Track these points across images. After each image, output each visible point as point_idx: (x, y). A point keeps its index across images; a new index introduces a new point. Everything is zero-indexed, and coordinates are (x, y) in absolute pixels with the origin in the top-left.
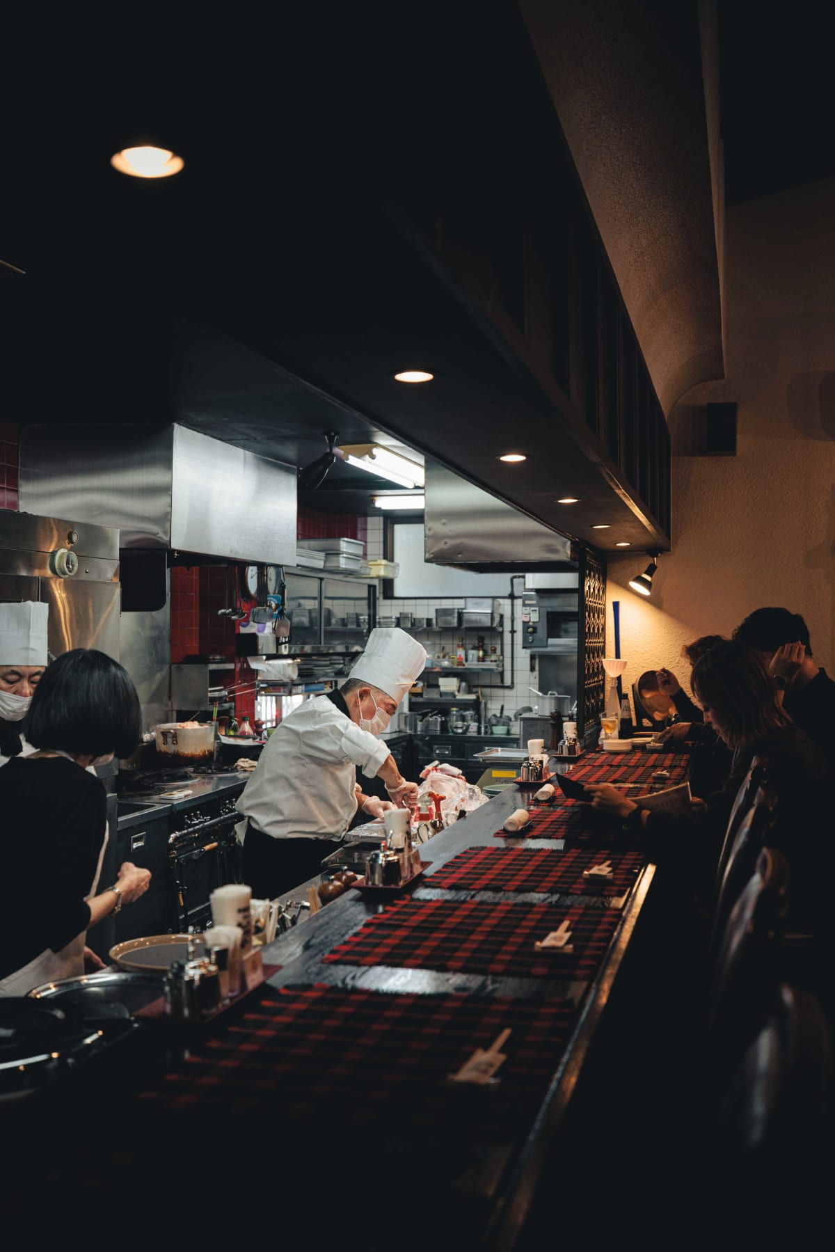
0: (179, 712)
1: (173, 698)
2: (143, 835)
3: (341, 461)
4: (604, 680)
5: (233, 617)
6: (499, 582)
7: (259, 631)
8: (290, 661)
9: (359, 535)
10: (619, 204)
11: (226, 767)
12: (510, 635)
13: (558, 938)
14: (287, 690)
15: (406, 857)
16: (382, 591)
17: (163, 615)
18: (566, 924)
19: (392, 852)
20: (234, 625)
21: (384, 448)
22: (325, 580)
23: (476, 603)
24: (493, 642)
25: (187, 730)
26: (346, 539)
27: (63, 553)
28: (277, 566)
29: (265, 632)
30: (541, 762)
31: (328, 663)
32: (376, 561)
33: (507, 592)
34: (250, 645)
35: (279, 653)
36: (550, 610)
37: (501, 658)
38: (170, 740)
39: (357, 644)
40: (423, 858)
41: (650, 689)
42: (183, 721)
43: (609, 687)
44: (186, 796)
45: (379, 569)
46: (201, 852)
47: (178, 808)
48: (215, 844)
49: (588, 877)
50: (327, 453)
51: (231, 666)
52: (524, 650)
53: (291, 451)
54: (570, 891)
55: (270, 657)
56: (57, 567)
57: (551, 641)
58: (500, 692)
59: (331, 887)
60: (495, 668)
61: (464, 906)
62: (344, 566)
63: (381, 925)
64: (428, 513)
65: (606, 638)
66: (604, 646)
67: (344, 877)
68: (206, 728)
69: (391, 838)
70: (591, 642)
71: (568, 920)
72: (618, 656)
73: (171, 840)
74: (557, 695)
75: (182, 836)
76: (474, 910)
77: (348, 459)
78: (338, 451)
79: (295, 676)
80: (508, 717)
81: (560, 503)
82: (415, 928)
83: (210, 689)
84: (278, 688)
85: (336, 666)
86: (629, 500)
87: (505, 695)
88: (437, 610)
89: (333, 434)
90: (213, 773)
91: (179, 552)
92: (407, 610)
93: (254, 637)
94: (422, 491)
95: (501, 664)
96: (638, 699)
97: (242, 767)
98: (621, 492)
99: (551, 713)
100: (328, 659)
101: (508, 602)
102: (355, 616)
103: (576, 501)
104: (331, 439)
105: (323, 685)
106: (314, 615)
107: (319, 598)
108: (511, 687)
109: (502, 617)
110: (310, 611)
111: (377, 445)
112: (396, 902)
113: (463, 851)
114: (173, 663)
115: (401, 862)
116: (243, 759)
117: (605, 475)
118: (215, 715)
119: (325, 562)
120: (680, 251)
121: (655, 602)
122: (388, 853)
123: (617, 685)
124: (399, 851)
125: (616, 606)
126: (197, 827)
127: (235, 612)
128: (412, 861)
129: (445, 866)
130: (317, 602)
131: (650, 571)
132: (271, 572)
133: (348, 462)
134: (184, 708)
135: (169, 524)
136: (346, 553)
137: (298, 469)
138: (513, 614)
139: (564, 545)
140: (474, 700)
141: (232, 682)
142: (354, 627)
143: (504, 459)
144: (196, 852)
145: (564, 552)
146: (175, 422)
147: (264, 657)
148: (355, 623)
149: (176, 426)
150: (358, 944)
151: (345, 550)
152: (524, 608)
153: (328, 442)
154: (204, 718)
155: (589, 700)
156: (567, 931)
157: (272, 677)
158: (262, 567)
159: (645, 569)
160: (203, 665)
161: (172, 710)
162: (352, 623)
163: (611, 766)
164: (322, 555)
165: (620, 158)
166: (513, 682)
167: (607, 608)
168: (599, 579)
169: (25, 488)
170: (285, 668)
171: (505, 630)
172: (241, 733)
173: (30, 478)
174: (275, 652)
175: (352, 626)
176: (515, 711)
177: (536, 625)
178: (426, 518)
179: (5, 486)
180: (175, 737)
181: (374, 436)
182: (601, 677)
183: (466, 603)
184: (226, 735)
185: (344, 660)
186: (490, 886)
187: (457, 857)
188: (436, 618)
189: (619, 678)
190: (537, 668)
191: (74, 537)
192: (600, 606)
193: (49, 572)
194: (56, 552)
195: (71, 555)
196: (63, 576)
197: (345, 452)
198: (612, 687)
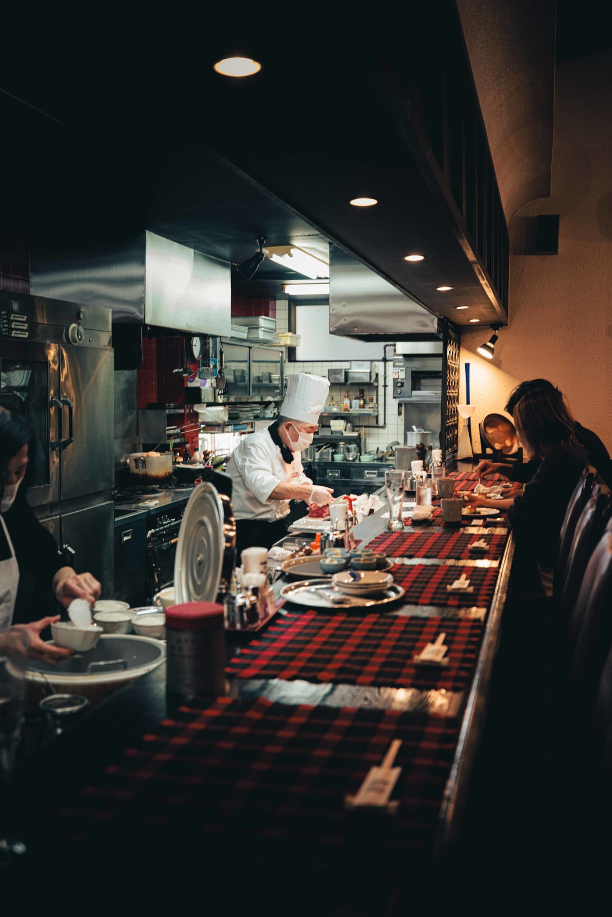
0: (144, 445)
1: (140, 435)
2: (130, 531)
3: (267, 258)
4: (458, 420)
5: (184, 375)
6: (376, 349)
7: (201, 385)
8: (223, 408)
9: (271, 313)
10: (489, 69)
11: (182, 485)
12: (383, 388)
13: (462, 583)
14: (220, 429)
15: (347, 536)
16: (287, 356)
17: (132, 374)
18: (464, 576)
20: (182, 381)
21: (299, 249)
22: (253, 348)
23: (358, 365)
24: (371, 394)
25: (152, 457)
26: (263, 317)
27: (74, 328)
28: (214, 337)
29: (207, 385)
30: (422, 477)
31: (249, 409)
32: (284, 333)
33: (381, 357)
34: (195, 396)
35: (216, 401)
36: (414, 369)
37: (377, 405)
38: (140, 465)
39: (269, 395)
40: (356, 538)
41: (492, 427)
42: (147, 451)
43: (462, 425)
44: (156, 504)
45: (287, 340)
46: (168, 544)
47: (153, 513)
48: (178, 539)
49: (472, 548)
50: (258, 253)
51: (182, 411)
52: (395, 399)
53: (226, 251)
54: (461, 557)
55: (209, 405)
56: (70, 337)
57: (415, 393)
58: (376, 430)
60: (372, 412)
62: (262, 337)
64: (332, 297)
65: (460, 390)
66: (458, 396)
67: (304, 550)
68: (166, 457)
69: (337, 523)
70: (451, 393)
71: (465, 573)
72: (468, 403)
73: (148, 535)
74: (422, 432)
75: (156, 532)
77: (272, 257)
78: (266, 251)
79: (226, 419)
81: (439, 291)
83: (167, 428)
84: (211, 427)
85: (255, 412)
86: (488, 288)
87: (379, 433)
88: (329, 370)
89: (262, 238)
90: (172, 488)
91: (151, 326)
93: (198, 390)
94: (327, 281)
95: (376, 410)
96: (483, 433)
98: (484, 282)
99: (418, 445)
100: (249, 406)
101: (382, 364)
102: (268, 375)
103: (451, 288)
104: (261, 243)
105: (246, 426)
106: (237, 374)
107: (248, 361)
108: (384, 427)
109: (377, 375)
110: (234, 371)
111: (294, 246)
113: (379, 534)
114: (139, 409)
115: (344, 538)
117: (476, 271)
118: (171, 447)
119: (248, 334)
121: (496, 363)
122: (335, 533)
123: (468, 424)
124: (343, 532)
125: (467, 366)
126: (166, 526)
127: (185, 371)
128: (350, 539)
129: (371, 543)
130: (246, 364)
131: (494, 340)
132: (211, 341)
133: (271, 259)
134: (148, 442)
135: (143, 306)
136: (264, 328)
137: (232, 264)
138: (385, 373)
139: (432, 321)
140: (356, 436)
141: (183, 424)
143: (408, 258)
144: (165, 544)
145: (432, 326)
146: (147, 229)
147: (205, 405)
148: (268, 380)
149: (148, 232)
151: (263, 325)
152: (394, 368)
153: (258, 244)
154: (163, 449)
155: (448, 435)
156: (466, 579)
157: (209, 419)
158: (204, 337)
159: (489, 339)
160: (161, 411)
161: (139, 444)
162: (266, 380)
163: (469, 480)
164: (246, 329)
165: (492, 36)
166: (385, 424)
167: (460, 367)
168: (455, 346)
169: (34, 279)
170: (218, 413)
171: (379, 384)
172: (193, 460)
173: (39, 271)
174: (213, 401)
175: (266, 382)
176: (387, 445)
177: (403, 381)
178: (330, 301)
179: (20, 277)
180: (144, 462)
181: (291, 240)
182: (456, 418)
183: (350, 364)
185: (260, 407)
186: (406, 555)
187: (376, 538)
189: (469, 419)
190: (403, 413)
191: (82, 316)
192: (457, 366)
193: (65, 340)
194: (70, 326)
195: (79, 328)
196: (75, 344)
197: (270, 252)
198: (464, 426)
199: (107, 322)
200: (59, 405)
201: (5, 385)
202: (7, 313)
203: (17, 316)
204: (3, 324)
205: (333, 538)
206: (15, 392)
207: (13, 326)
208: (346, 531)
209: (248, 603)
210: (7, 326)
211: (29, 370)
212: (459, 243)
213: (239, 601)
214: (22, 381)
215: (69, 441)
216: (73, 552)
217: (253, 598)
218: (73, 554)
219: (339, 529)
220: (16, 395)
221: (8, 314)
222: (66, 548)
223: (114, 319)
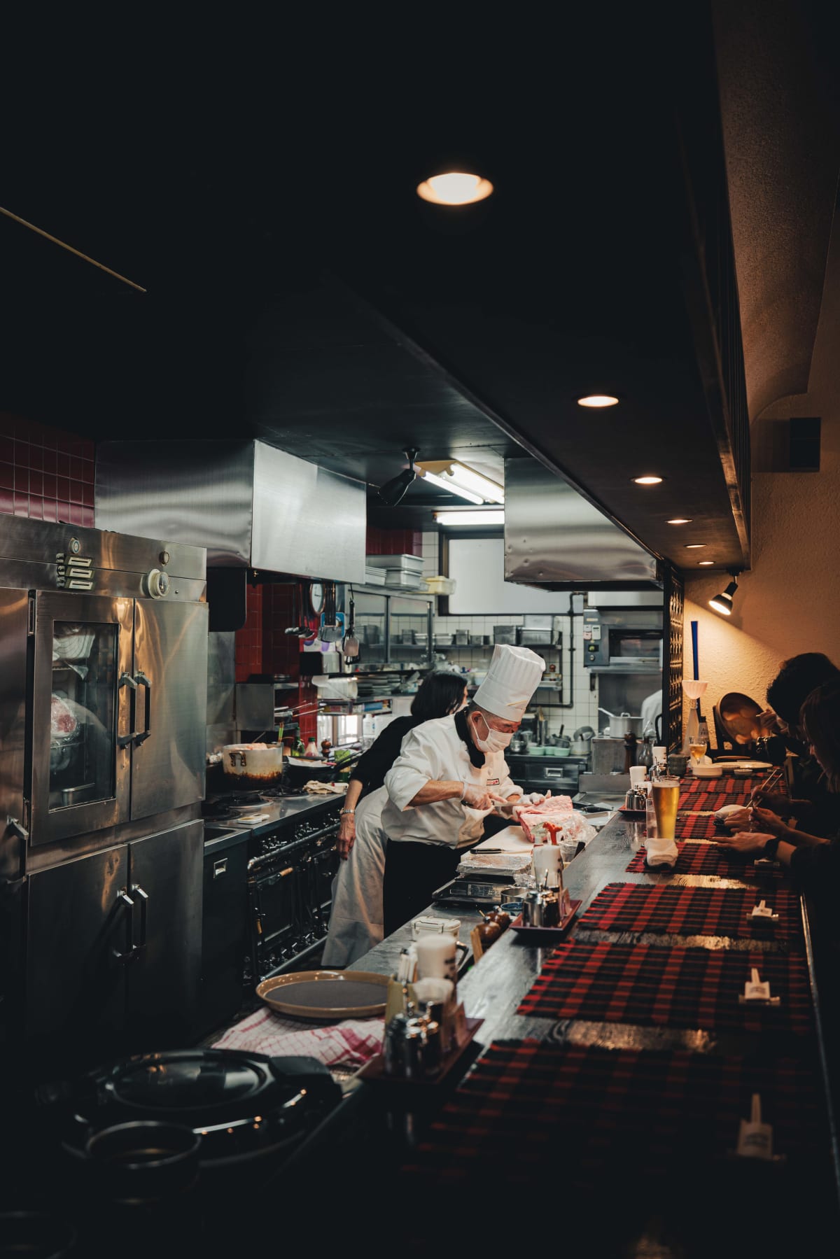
0: (243, 733)
1: (238, 718)
2: (225, 861)
3: (418, 477)
4: (681, 702)
5: (300, 636)
6: (560, 600)
7: (323, 649)
8: (348, 680)
9: (415, 549)
11: (296, 790)
12: (569, 653)
13: (758, 988)
14: (347, 709)
15: (561, 896)
16: (437, 607)
17: (229, 636)
18: (755, 973)
19: (549, 892)
20: (297, 643)
21: (462, 464)
22: (392, 598)
23: (535, 621)
24: (552, 660)
25: (255, 751)
26: (407, 555)
27: (156, 574)
28: (342, 583)
29: (330, 650)
30: (646, 790)
31: (386, 681)
32: (434, 577)
33: (566, 609)
34: (314, 664)
35: (343, 672)
36: (612, 628)
37: (560, 676)
38: (238, 762)
39: (411, 662)
40: (573, 898)
41: (732, 711)
42: (250, 742)
43: (687, 709)
44: (264, 820)
45: (438, 586)
46: (277, 877)
47: (258, 833)
48: (290, 870)
49: (752, 919)
50: (407, 470)
51: (296, 685)
52: (586, 668)
53: (360, 468)
54: (740, 934)
55: (332, 676)
56: (149, 588)
57: (614, 660)
58: (559, 711)
59: (487, 929)
60: (554, 686)
61: (635, 950)
62: (405, 583)
63: (559, 972)
64: (508, 529)
65: (684, 659)
66: (682, 667)
67: (497, 917)
68: (274, 750)
69: (546, 877)
70: (675, 664)
71: (754, 968)
72: (696, 677)
73: (249, 866)
74: (629, 717)
75: (260, 861)
76: (648, 955)
77: (425, 476)
78: (417, 467)
79: (355, 696)
80: (567, 737)
81: (670, 524)
82: (597, 976)
83: (276, 709)
84: (336, 707)
85: (394, 684)
86: (741, 520)
87: (564, 714)
88: (495, 628)
89: (413, 450)
90: (283, 796)
91: (259, 571)
92: (463, 627)
93: (318, 657)
94: (498, 507)
95: (560, 683)
96: (720, 722)
97: (312, 790)
98: (737, 514)
99: (626, 735)
100: (386, 677)
101: (568, 619)
102: (410, 633)
103: (686, 521)
104: (412, 456)
105: (381, 704)
106: (369, 632)
107: (386, 615)
108: (570, 706)
109: (561, 634)
110: (365, 628)
111: (455, 461)
112: (561, 945)
113: (603, 888)
114: (237, 683)
115: (558, 899)
116: (312, 782)
117: (732, 498)
118: (281, 735)
119: (386, 579)
120: (790, 265)
121: (735, 622)
122: (545, 893)
123: (697, 707)
124: (555, 890)
125: (694, 625)
126: (274, 852)
127: (302, 631)
128: (565, 900)
129: (594, 905)
130: (383, 618)
131: (731, 589)
132: (336, 589)
133: (424, 478)
134: (248, 729)
135: (250, 540)
136: (408, 570)
137: (367, 485)
138: (572, 631)
139: (651, 565)
140: (533, 719)
141: (297, 703)
142: (409, 644)
143: (639, 481)
144: (271, 877)
145: (651, 573)
146: (256, 438)
147: (327, 676)
148: (411, 640)
149: (257, 442)
150: (546, 993)
151: (406, 567)
152: (585, 626)
153: (408, 458)
154: (269, 738)
155: (672, 724)
156: (762, 980)
157: (332, 696)
158: (327, 584)
159: (724, 590)
160: (269, 685)
161: (237, 731)
162: (408, 641)
164: (383, 571)
166: (572, 702)
167: (684, 628)
168: (679, 598)
169: (101, 504)
170: (344, 688)
171: (564, 647)
172: (308, 754)
173: (105, 494)
174: (338, 671)
175: (408, 644)
176: (574, 731)
177: (598, 643)
178: (506, 535)
179: (82, 503)
180: (244, 758)
181: (452, 452)
182: (680, 699)
183: (524, 620)
184: (291, 756)
185: (400, 678)
186: (651, 928)
187: (601, 895)
188: (494, 636)
189: (698, 700)
190: (597, 686)
191: (166, 558)
192: (680, 626)
193: (142, 592)
194: (149, 573)
195: (163, 576)
196: (155, 597)
197: (422, 469)
198: (692, 710)
199: (201, 565)
200: (133, 684)
201: (58, 656)
202: (65, 556)
203: (78, 559)
204: (58, 571)
205: (543, 901)
206: (71, 666)
207: (72, 574)
208: (560, 888)
210: (63, 573)
211: (91, 634)
212: (720, 459)
214: (82, 650)
215: (145, 736)
216: (145, 896)
218: (145, 899)
219: (550, 887)
220: (73, 670)
221: (65, 558)
222: (136, 891)
223: (208, 560)
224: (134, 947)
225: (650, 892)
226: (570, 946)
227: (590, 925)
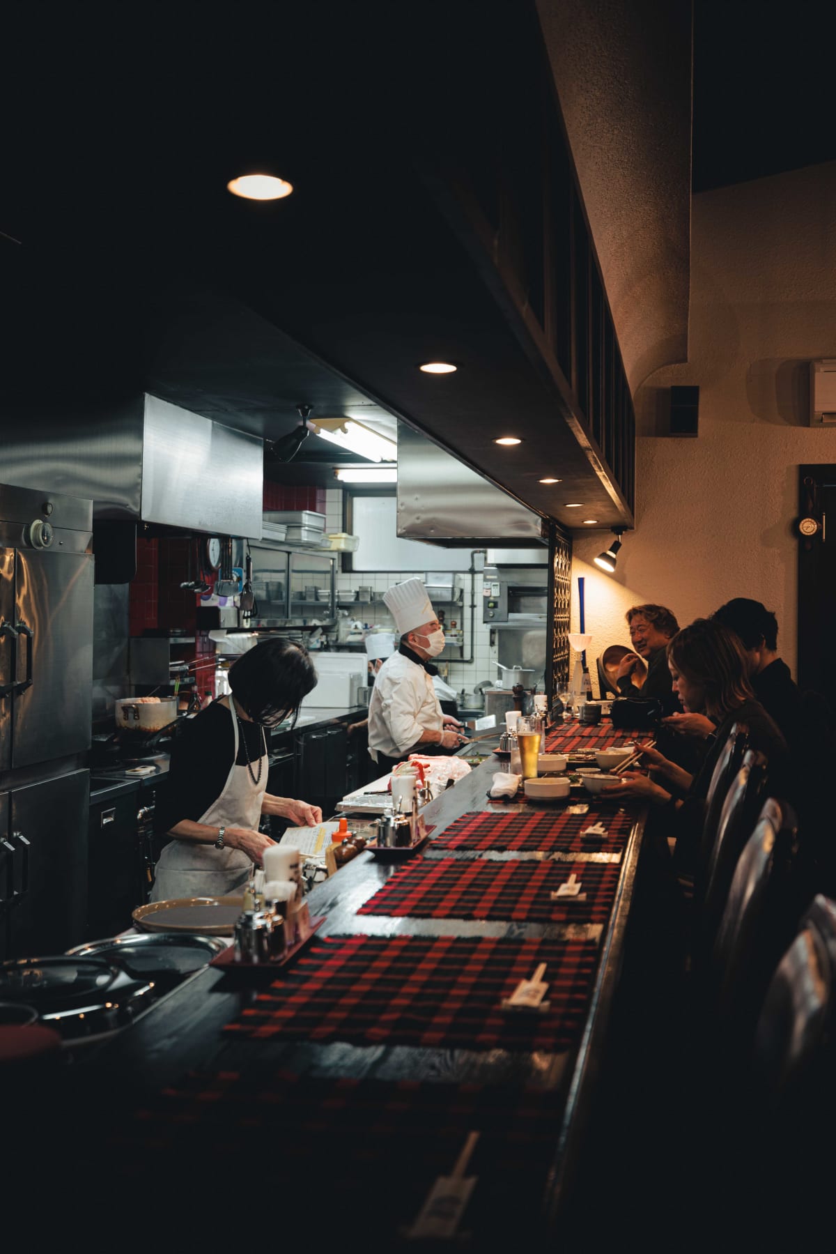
0: (137, 687)
1: (132, 672)
2: (112, 811)
3: (313, 434)
4: (568, 654)
5: (196, 590)
6: (461, 557)
7: (220, 604)
8: (249, 635)
9: (318, 507)
12: (470, 609)
13: (570, 888)
15: (414, 820)
16: (340, 564)
17: (122, 589)
18: (572, 877)
19: (402, 816)
20: (194, 598)
21: (356, 422)
22: (293, 554)
23: (437, 578)
24: (453, 617)
25: (148, 705)
26: (308, 512)
27: (39, 525)
28: (239, 539)
29: (228, 605)
32: (336, 534)
33: (468, 567)
34: (212, 619)
35: (241, 627)
36: (510, 585)
37: (461, 632)
38: (131, 715)
39: (314, 618)
40: (427, 822)
41: (614, 663)
42: (144, 696)
43: (574, 661)
44: (152, 772)
45: (340, 542)
47: (147, 784)
49: (585, 836)
50: (300, 426)
51: (192, 640)
52: (485, 624)
53: (257, 423)
54: (571, 849)
55: (231, 631)
56: (32, 538)
57: (512, 616)
58: (459, 666)
59: (344, 850)
60: (455, 642)
61: (475, 864)
62: (306, 539)
63: (402, 882)
64: (401, 488)
65: (572, 613)
66: (569, 622)
67: (354, 842)
68: (169, 704)
69: (400, 803)
70: (560, 617)
71: (574, 873)
72: (582, 631)
73: (139, 816)
74: (521, 669)
75: (150, 811)
76: (485, 867)
77: (319, 433)
78: (310, 424)
81: (541, 483)
82: (434, 884)
83: (170, 664)
86: (607, 481)
87: (465, 669)
89: (307, 407)
91: (149, 523)
92: (366, 584)
93: (215, 611)
94: (395, 465)
95: (461, 639)
96: (603, 672)
98: (601, 474)
99: (514, 687)
100: (287, 633)
101: (469, 576)
102: (314, 590)
103: (557, 481)
104: (305, 413)
106: (271, 588)
107: (287, 571)
108: (470, 662)
109: (462, 591)
110: (267, 584)
111: (349, 419)
112: (410, 861)
113: (460, 816)
114: (132, 637)
115: (411, 823)
117: (591, 459)
118: (177, 689)
119: (286, 535)
121: (619, 578)
122: (398, 816)
123: (582, 659)
124: (409, 814)
125: (581, 581)
127: (197, 585)
128: (419, 825)
129: (447, 830)
130: (283, 575)
131: (615, 548)
132: (234, 544)
133: (318, 435)
134: (143, 683)
135: (139, 495)
136: (309, 526)
137: (265, 442)
138: (473, 589)
139: (536, 523)
141: (193, 656)
143: (500, 442)
145: (536, 530)
146: (146, 392)
147: (225, 631)
148: (314, 597)
149: (147, 396)
150: (385, 899)
151: (307, 523)
152: (485, 583)
153: (301, 415)
154: (165, 692)
155: (556, 674)
156: (576, 883)
157: (231, 651)
158: (225, 539)
159: (610, 546)
160: (163, 639)
161: (130, 685)
162: (310, 597)
163: (583, 737)
166: (472, 657)
167: (572, 583)
168: (566, 556)
170: (245, 642)
171: (465, 604)
174: (236, 626)
175: (311, 600)
176: (475, 686)
177: (497, 600)
178: (399, 492)
180: (136, 711)
181: (346, 410)
182: (566, 652)
183: (426, 577)
184: (188, 710)
185: (302, 634)
186: (494, 847)
187: (456, 822)
189: (584, 653)
190: (497, 642)
191: (49, 509)
192: (567, 582)
193: (24, 542)
194: (32, 522)
195: (46, 526)
196: (38, 548)
197: (317, 426)
198: (577, 662)
199: (87, 517)
200: (14, 634)
205: (394, 824)
208: (414, 813)
209: (269, 926)
212: (567, 423)
213: (258, 923)
215: (26, 685)
216: (27, 842)
217: (277, 918)
218: (28, 846)
219: (403, 812)
222: (17, 837)
223: (95, 513)
224: (15, 893)
225: (501, 819)
226: (418, 862)
227: (440, 846)
